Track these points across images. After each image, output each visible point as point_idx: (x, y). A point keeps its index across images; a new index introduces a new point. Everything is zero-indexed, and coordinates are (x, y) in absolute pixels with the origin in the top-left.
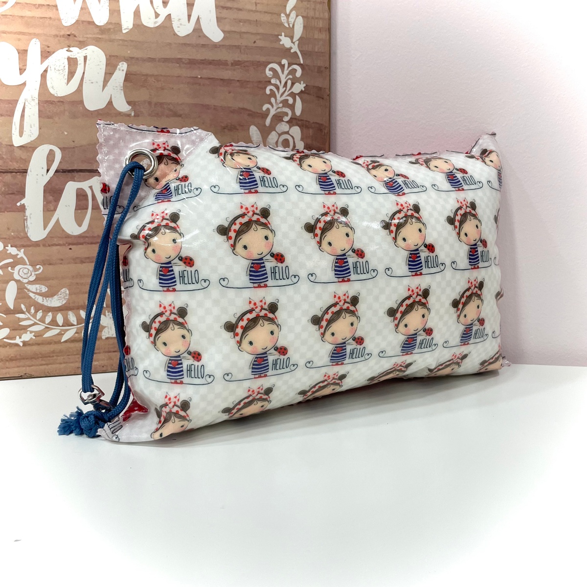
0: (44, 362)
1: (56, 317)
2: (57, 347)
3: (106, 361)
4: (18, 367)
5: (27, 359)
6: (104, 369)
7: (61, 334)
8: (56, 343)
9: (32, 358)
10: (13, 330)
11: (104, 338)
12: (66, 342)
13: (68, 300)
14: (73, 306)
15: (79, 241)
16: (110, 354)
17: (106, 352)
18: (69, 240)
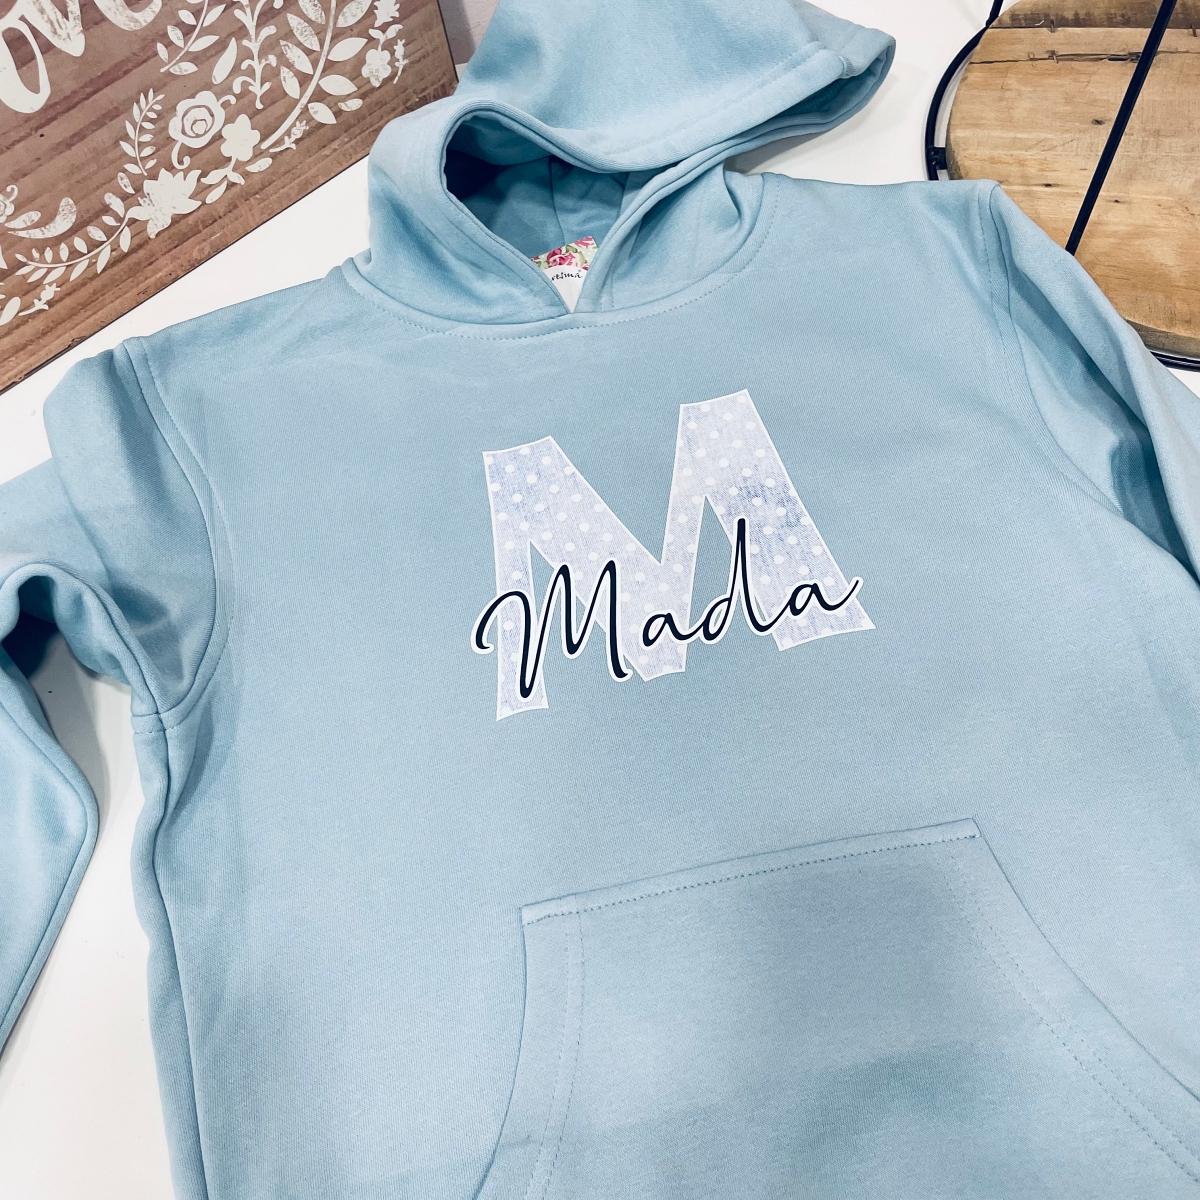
0: (89, 313)
1: (73, 246)
2: (97, 283)
3: (172, 265)
4: (59, 336)
5: (64, 321)
6: (174, 276)
8: (92, 279)
9: (70, 317)
10: (24, 295)
11: (153, 236)
12: (104, 270)
13: (79, 212)
14: (90, 217)
15: (49, 117)
16: (171, 253)
17: (164, 254)
18: (33, 123)
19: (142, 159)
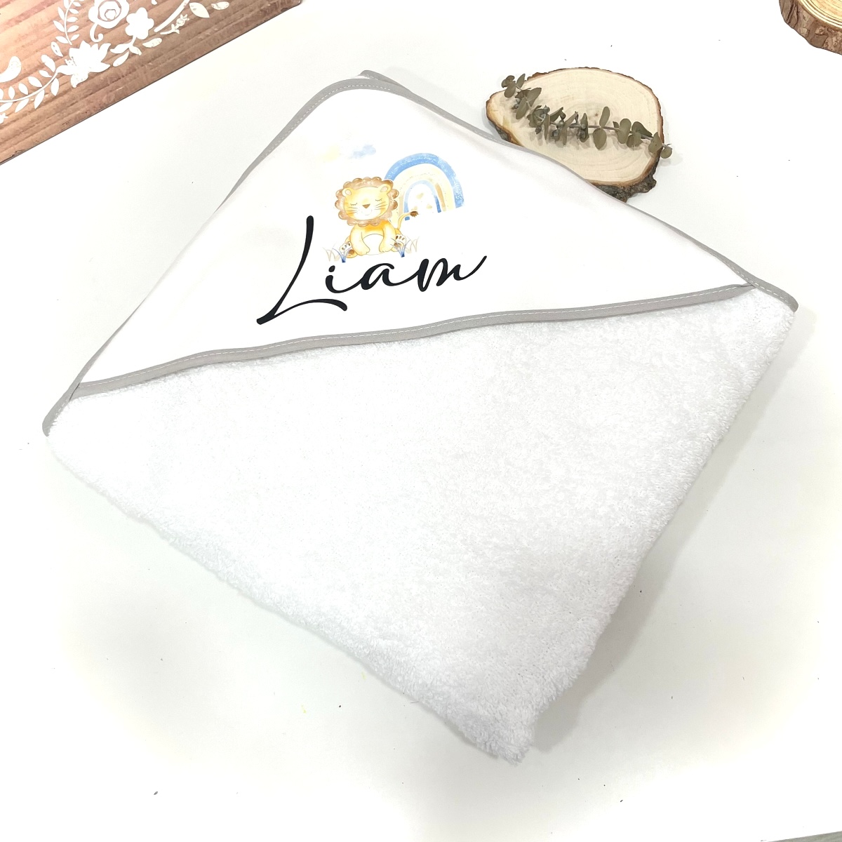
1: (18, 89)
2: (34, 115)
3: (87, 107)
4: (6, 149)
5: (10, 139)
6: (88, 113)
7: (31, 102)
8: (30, 112)
9: (14, 136)
11: (75, 86)
12: (39, 106)
13: (23, 66)
14: (31, 70)
15: (4, 2)
16: (87, 98)
17: (83, 98)
19: (68, 33)
